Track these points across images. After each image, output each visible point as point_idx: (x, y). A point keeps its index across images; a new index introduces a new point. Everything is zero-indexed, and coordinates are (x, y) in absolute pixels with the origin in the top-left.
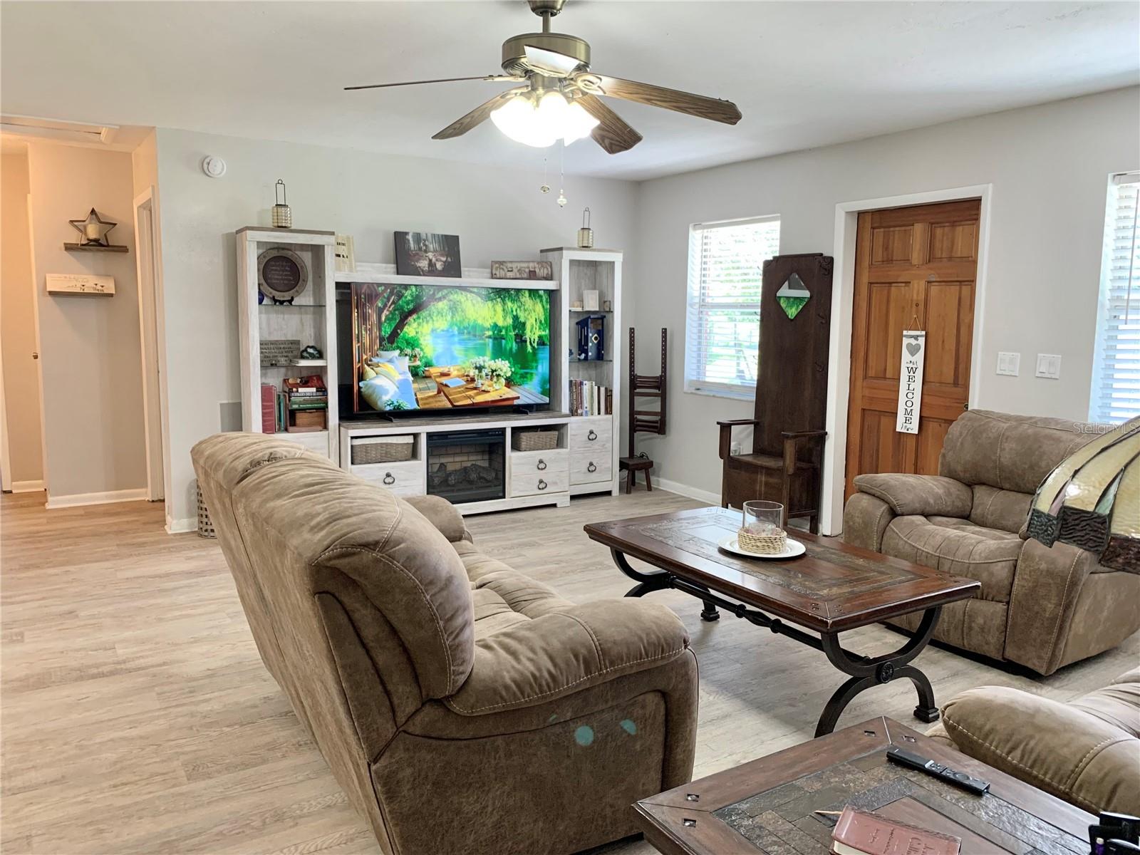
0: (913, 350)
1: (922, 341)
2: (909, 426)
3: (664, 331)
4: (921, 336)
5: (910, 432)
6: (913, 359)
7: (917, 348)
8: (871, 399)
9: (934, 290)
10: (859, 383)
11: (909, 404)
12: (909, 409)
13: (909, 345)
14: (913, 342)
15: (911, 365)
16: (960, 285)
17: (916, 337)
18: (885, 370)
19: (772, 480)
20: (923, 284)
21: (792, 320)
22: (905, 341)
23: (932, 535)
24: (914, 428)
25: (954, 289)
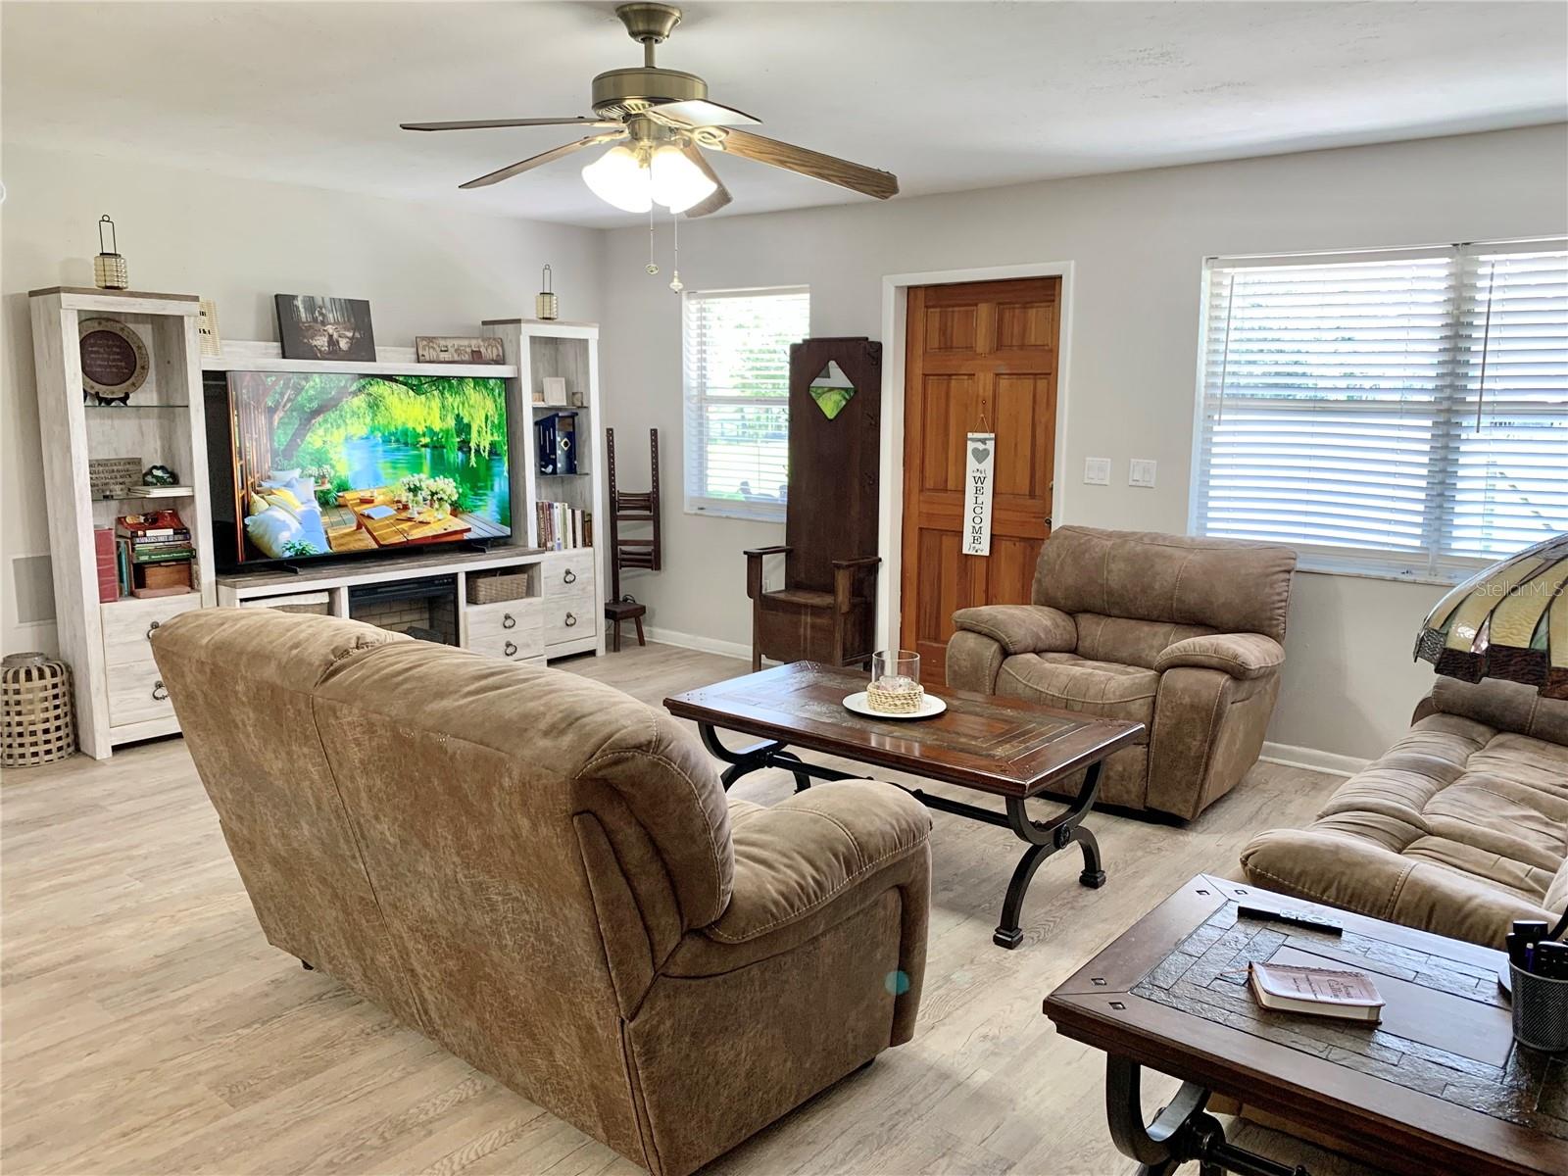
0: (980, 456)
1: (991, 445)
2: (977, 546)
3: (654, 433)
4: (990, 439)
5: (979, 553)
6: (981, 467)
7: (986, 452)
8: (930, 516)
9: (1004, 383)
10: (915, 497)
11: (977, 520)
12: (977, 527)
13: (975, 451)
14: (981, 446)
15: (978, 475)
16: (1035, 379)
17: (983, 441)
18: (946, 481)
19: (819, 621)
20: (990, 376)
21: (831, 420)
22: (971, 446)
23: (1054, 674)
24: (984, 549)
25: (1028, 383)
